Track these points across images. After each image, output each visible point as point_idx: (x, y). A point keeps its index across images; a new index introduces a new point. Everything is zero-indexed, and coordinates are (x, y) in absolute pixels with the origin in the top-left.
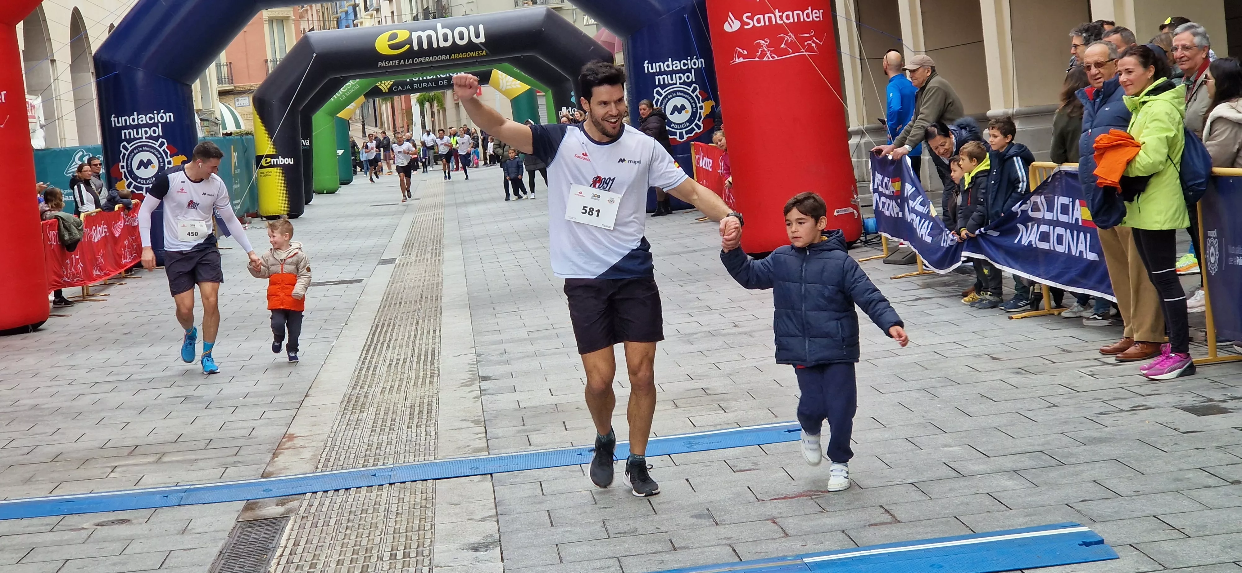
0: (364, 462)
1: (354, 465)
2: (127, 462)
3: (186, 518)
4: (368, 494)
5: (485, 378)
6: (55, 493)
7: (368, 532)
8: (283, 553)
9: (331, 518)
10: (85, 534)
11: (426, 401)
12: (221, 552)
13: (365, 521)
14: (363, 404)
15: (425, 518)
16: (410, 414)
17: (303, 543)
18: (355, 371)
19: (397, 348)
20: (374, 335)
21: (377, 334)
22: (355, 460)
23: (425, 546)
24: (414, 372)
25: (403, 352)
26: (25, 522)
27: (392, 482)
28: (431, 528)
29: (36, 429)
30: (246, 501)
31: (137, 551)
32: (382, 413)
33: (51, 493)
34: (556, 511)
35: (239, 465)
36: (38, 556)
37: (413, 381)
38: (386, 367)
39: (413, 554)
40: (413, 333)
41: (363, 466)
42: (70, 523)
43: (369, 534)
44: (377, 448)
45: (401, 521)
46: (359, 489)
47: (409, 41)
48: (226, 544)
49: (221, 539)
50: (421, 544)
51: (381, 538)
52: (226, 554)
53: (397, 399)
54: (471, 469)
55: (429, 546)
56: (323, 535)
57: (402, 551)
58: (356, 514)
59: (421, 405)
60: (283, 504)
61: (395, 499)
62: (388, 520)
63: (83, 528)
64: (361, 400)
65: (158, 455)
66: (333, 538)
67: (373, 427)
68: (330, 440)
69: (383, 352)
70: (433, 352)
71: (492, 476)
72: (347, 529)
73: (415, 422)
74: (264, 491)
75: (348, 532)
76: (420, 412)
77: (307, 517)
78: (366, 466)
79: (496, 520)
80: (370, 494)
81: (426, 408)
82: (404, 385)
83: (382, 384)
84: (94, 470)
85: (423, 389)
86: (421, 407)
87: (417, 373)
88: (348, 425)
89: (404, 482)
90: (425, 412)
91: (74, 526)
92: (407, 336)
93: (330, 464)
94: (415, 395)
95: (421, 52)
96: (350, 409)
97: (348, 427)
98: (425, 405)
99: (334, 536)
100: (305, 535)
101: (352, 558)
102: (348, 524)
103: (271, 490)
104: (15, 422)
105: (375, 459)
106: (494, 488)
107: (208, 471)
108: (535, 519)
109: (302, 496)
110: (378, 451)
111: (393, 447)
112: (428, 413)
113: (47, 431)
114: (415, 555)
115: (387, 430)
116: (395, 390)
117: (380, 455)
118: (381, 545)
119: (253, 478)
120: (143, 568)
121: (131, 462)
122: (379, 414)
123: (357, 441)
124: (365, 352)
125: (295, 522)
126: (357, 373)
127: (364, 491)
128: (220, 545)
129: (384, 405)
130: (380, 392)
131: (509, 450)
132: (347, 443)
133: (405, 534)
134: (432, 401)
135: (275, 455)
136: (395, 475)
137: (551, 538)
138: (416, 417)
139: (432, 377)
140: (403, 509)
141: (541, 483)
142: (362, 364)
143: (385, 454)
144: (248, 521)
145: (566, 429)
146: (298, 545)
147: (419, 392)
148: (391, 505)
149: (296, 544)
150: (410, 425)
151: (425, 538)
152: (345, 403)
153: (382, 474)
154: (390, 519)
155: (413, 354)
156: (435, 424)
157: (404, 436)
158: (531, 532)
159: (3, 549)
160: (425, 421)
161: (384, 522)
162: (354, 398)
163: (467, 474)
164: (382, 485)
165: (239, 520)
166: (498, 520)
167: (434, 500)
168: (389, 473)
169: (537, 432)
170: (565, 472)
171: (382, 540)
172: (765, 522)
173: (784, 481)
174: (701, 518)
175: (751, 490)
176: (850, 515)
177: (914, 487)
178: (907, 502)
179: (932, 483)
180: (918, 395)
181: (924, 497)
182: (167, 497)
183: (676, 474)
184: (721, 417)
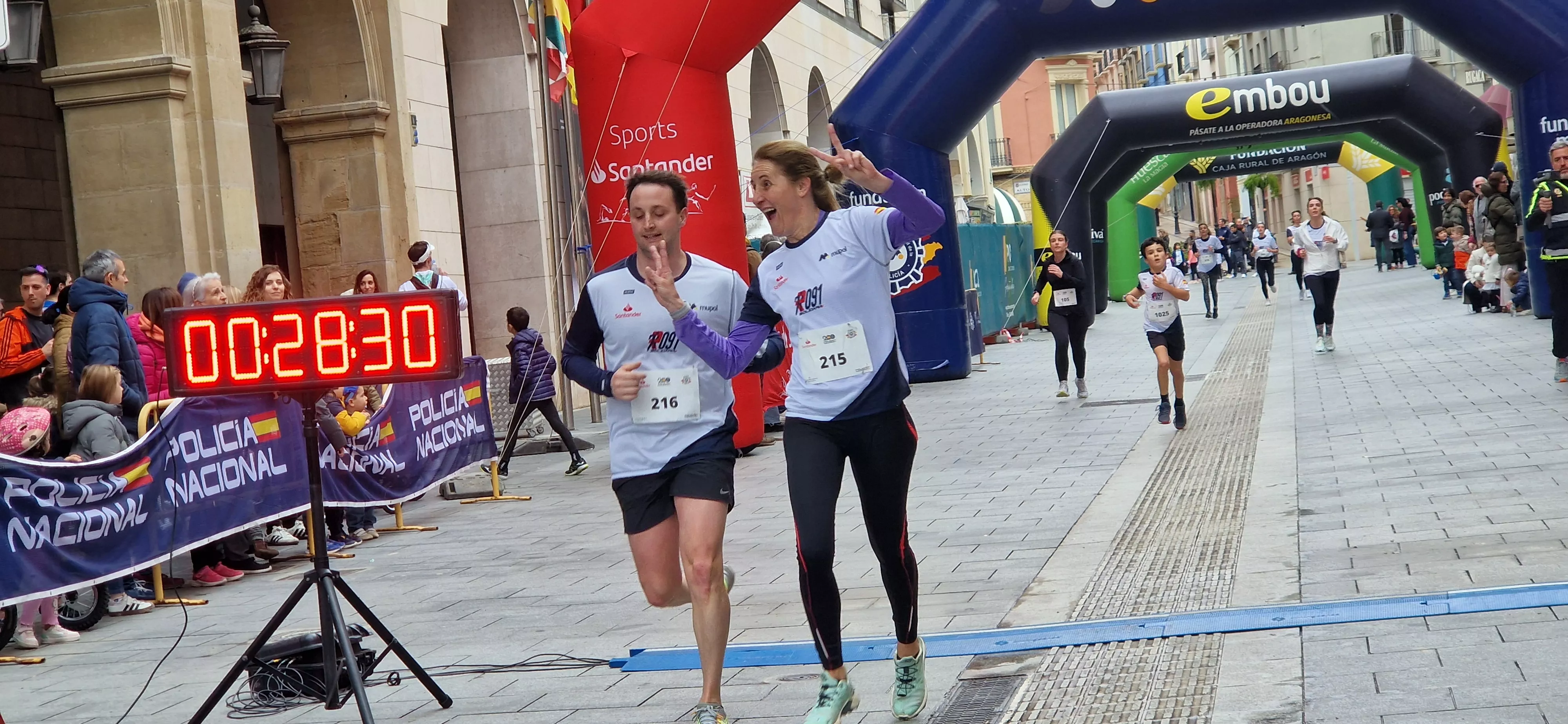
0: (1133, 611)
1: (1119, 614)
4: (1132, 650)
5: (1304, 512)
7: (1126, 695)
8: (1011, 718)
9: (1080, 677)
10: (765, 689)
11: (1224, 539)
12: (932, 716)
14: (1142, 542)
15: (1205, 680)
16: (1201, 554)
17: (1039, 706)
18: (1136, 503)
19: (1195, 477)
20: (1166, 462)
21: (1170, 461)
22: (1121, 609)
23: (1200, 714)
24: (1213, 504)
25: (1202, 481)
26: (693, 674)
27: (1165, 635)
28: (1211, 693)
30: (972, 656)
32: (1164, 553)
34: (1384, 674)
35: (971, 613)
37: (1210, 516)
38: (1176, 499)
40: (1217, 460)
41: (1131, 615)
42: (748, 677)
43: (1127, 698)
44: (1152, 595)
45: (1173, 682)
46: (1121, 643)
47: (1230, 102)
50: (1195, 711)
51: (1142, 703)
52: (939, 718)
53: (1186, 537)
54: (1274, 619)
55: (1204, 714)
56: (1067, 698)
57: (1169, 720)
58: (1114, 673)
60: (1019, 660)
61: (1168, 656)
62: (1155, 680)
63: (763, 683)
64: (1139, 537)
65: (870, 601)
66: (1079, 703)
67: (1150, 570)
68: (1092, 584)
69: (1176, 482)
70: (1241, 481)
71: (1301, 630)
72: (1098, 691)
73: (1207, 563)
74: (997, 643)
75: (1100, 695)
77: (1049, 675)
78: (1135, 615)
79: (1300, 683)
80: (1135, 649)
81: (1223, 547)
82: (1197, 520)
83: (1168, 519)
85: (1222, 525)
86: (1217, 545)
87: (1217, 505)
88: (1117, 567)
89: (1182, 636)
90: (1221, 552)
91: (753, 680)
92: (1209, 463)
93: (1088, 613)
94: (1210, 531)
95: (1246, 116)
96: (1123, 548)
97: (1118, 569)
98: (1223, 543)
99: (1081, 700)
100: (1043, 696)
102: (1101, 686)
103: (1006, 643)
105: (1147, 607)
106: (1302, 644)
107: (931, 619)
108: (1355, 684)
109: (1046, 651)
110: (1152, 599)
111: (1173, 593)
112: (1225, 552)
115: (1168, 572)
116: (1185, 525)
117: (1154, 603)
119: (987, 627)
122: (1160, 554)
123: (1126, 587)
124: (1151, 482)
125: (1033, 682)
126: (1138, 506)
127: (1127, 645)
129: (1168, 544)
130: (1164, 528)
131: (1327, 597)
132: (1114, 588)
133: (1175, 698)
134: (1232, 538)
135: (1018, 602)
136: (1170, 627)
137: (1373, 707)
138: (1208, 558)
139: (1236, 509)
140: (1176, 669)
141: (1367, 638)
142: (1146, 496)
143: (1161, 602)
144: (972, 679)
145: (1409, 573)
146: (1033, 709)
147: (1216, 529)
148: (1160, 663)
149: (1030, 708)
150: (1199, 567)
151: (1200, 704)
152: (1118, 540)
153: (1155, 624)
154: (1158, 679)
155: (1214, 484)
156: (1233, 565)
157: (1190, 580)
158: (1347, 699)
159: (662, 704)
160: (1219, 563)
161: (1148, 683)
162: (1130, 536)
163: (1268, 627)
164: (1152, 639)
165: (962, 678)
166: (1303, 683)
167: (1219, 658)
168: (1164, 623)
169: (1369, 576)
170: (1402, 626)
171: (1144, 705)
182: (872, 648)
183: (1558, 630)
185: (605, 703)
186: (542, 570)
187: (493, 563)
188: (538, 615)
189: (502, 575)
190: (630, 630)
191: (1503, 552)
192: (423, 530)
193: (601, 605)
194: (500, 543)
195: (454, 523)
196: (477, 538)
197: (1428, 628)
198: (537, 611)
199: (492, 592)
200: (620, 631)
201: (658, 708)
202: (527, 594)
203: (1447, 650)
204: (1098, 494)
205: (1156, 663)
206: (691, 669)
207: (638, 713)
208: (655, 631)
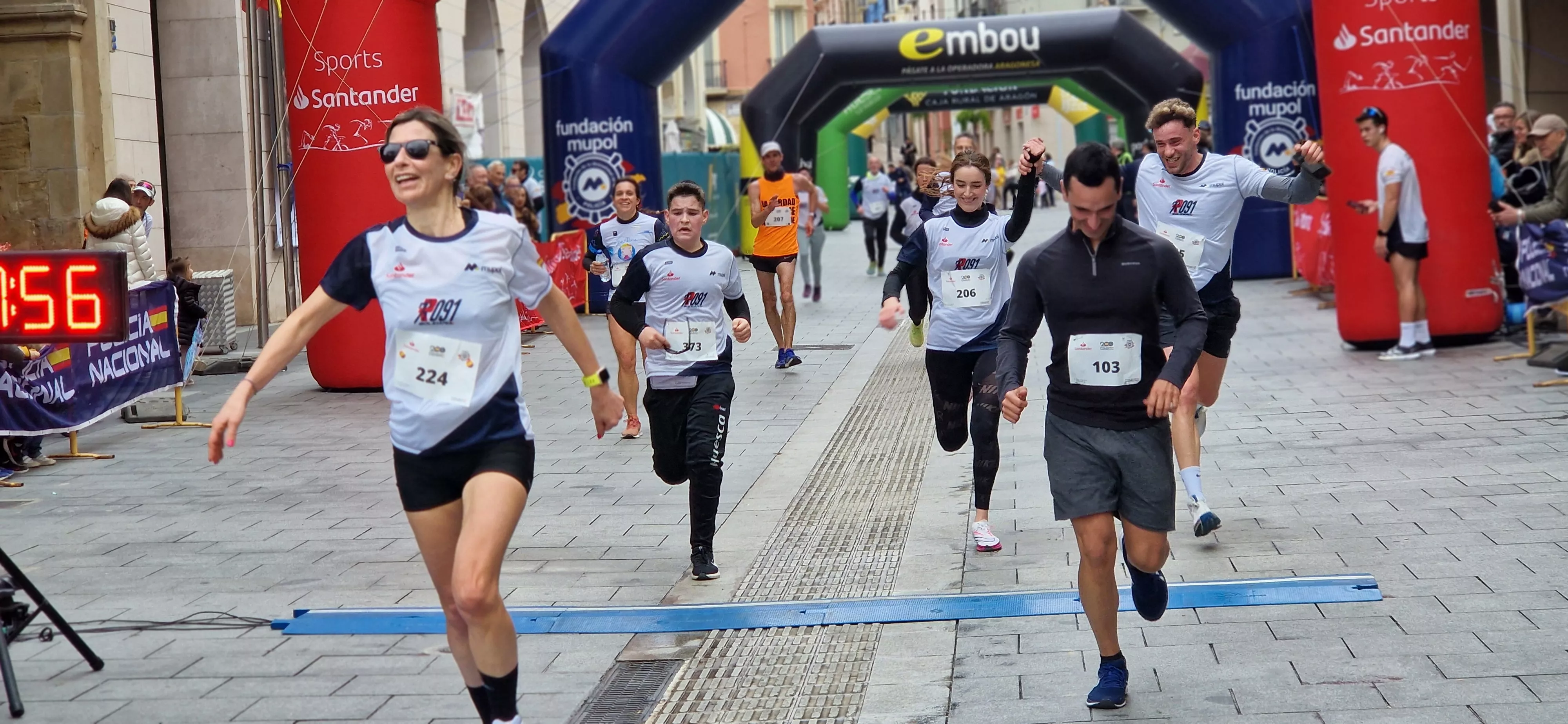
0: (797, 593)
1: (782, 595)
3: (554, 650)
4: (791, 638)
6: (402, 604)
7: (778, 688)
8: (664, 708)
9: (735, 666)
10: (423, 662)
11: (896, 514)
12: (585, 701)
13: (778, 674)
14: (815, 512)
15: (857, 676)
16: (872, 531)
17: (692, 697)
18: (814, 467)
19: (876, 440)
20: (850, 420)
21: (854, 420)
22: (785, 590)
23: (847, 715)
24: (890, 473)
25: (882, 446)
26: (355, 639)
27: (824, 623)
28: (862, 691)
30: (633, 634)
32: (835, 527)
33: (397, 603)
34: (1030, 677)
35: (638, 584)
36: (357, 687)
37: (885, 486)
38: (855, 464)
40: (901, 422)
41: (793, 599)
42: (408, 646)
43: (779, 693)
44: (818, 574)
45: (826, 677)
46: (781, 630)
47: (942, 43)
48: (595, 691)
49: (589, 684)
50: (843, 711)
51: (793, 699)
52: (592, 705)
53: (859, 510)
54: (932, 611)
55: (852, 716)
56: (721, 689)
57: (817, 720)
58: (769, 663)
59: (889, 519)
60: (679, 642)
61: (825, 646)
62: (809, 674)
63: (423, 654)
64: (813, 507)
65: (539, 564)
66: (732, 694)
67: (819, 546)
68: (759, 560)
69: (857, 444)
70: (922, 447)
71: (957, 623)
72: (752, 683)
73: (876, 541)
74: (658, 622)
75: (754, 687)
77: (706, 662)
78: (798, 599)
79: (949, 684)
80: (794, 636)
81: (894, 523)
82: (873, 491)
83: (844, 488)
85: (896, 498)
86: (889, 521)
87: (894, 475)
88: (788, 540)
89: (842, 624)
90: (892, 529)
91: (413, 650)
92: (892, 424)
93: (753, 592)
94: (884, 505)
95: (957, 58)
96: (796, 518)
97: (788, 543)
98: (895, 519)
99: (734, 692)
100: (698, 686)
102: (756, 677)
105: (812, 589)
106: (956, 639)
107: (596, 589)
108: (1000, 688)
109: (706, 633)
110: (817, 579)
111: (838, 575)
112: (895, 531)
115: (837, 550)
116: (860, 496)
117: (818, 585)
118: (791, 709)
119: (649, 603)
122: (832, 528)
123: (794, 564)
124: (833, 442)
125: (689, 668)
126: (816, 470)
127: (786, 632)
128: (588, 690)
129: (840, 517)
130: (839, 498)
131: (989, 589)
132: (781, 565)
133: (825, 696)
134: (904, 515)
136: (831, 614)
138: (878, 535)
139: (912, 480)
140: (831, 662)
141: (1019, 636)
142: (826, 458)
143: (826, 584)
144: (629, 662)
145: (1068, 565)
146: (686, 700)
147: (889, 503)
148: (817, 654)
149: (684, 698)
150: (868, 546)
151: (849, 704)
152: (791, 510)
153: (815, 611)
154: (812, 673)
155: (894, 450)
156: (901, 545)
157: (857, 560)
158: (991, 705)
159: (320, 674)
160: (888, 542)
161: (802, 676)
162: (804, 505)
163: (926, 619)
164: (812, 626)
165: (620, 659)
166: (951, 685)
167: (874, 652)
168: (825, 611)
169: (1030, 565)
170: (1054, 623)
171: (795, 701)
172: (1304, 715)
173: (1340, 659)
174: (1219, 702)
175: (1294, 669)
176: (1423, 716)
177: (1519, 682)
178: (1506, 704)
179: (1544, 679)
180: (1545, 551)
181: (1531, 698)
182: (535, 620)
183: (1198, 636)
184: (1272, 560)
185: (261, 671)
186: (216, 511)
187: (167, 500)
188: (205, 564)
189: (174, 515)
190: (298, 586)
192: (98, 458)
193: (272, 555)
194: (175, 476)
195: (132, 451)
196: (152, 469)
197: (1077, 626)
198: (205, 559)
199: (162, 535)
200: (287, 587)
201: (315, 679)
202: (197, 539)
204: (779, 454)
205: (812, 654)
206: (353, 634)
207: (293, 683)
208: (323, 588)
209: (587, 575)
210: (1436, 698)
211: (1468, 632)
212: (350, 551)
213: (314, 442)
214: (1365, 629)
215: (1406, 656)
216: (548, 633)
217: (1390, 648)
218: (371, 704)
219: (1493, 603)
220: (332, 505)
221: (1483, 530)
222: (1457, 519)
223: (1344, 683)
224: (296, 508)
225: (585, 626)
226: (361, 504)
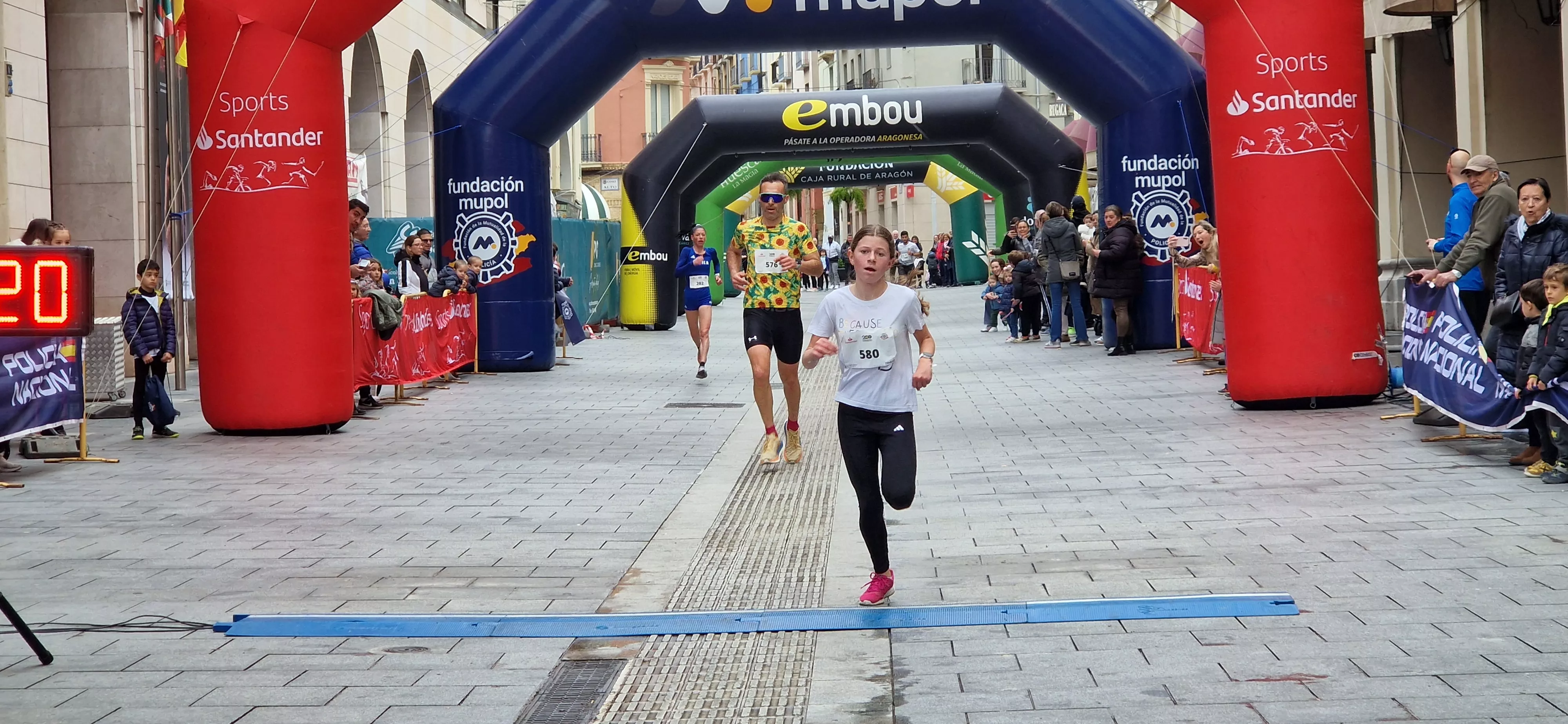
0: (727, 606)
1: (714, 608)
2: (430, 584)
3: (498, 651)
4: (729, 642)
6: (339, 611)
7: (725, 683)
8: (615, 699)
9: (679, 664)
10: (371, 660)
11: (813, 543)
12: (537, 693)
13: (722, 671)
14: (732, 542)
15: (800, 673)
16: (791, 557)
17: (641, 689)
18: (725, 504)
19: (782, 483)
20: (753, 466)
22: (717, 603)
23: (796, 704)
24: (800, 511)
25: (789, 487)
26: (299, 641)
27: (760, 630)
28: (806, 685)
29: (324, 540)
30: (574, 639)
31: (433, 683)
32: (755, 554)
33: (334, 611)
34: (968, 675)
35: (571, 597)
36: (310, 679)
37: (798, 521)
38: (765, 502)
39: (780, 712)
41: (726, 609)
42: (353, 647)
43: (726, 686)
44: (745, 591)
45: (769, 674)
46: (718, 635)
47: (826, 115)
48: (545, 684)
49: (538, 678)
50: (791, 702)
51: (741, 692)
52: (544, 696)
53: (776, 539)
55: (800, 704)
56: (668, 683)
57: (766, 707)
58: (712, 662)
59: (807, 547)
60: (620, 645)
61: (763, 650)
62: (752, 671)
63: (369, 653)
64: (730, 537)
65: (469, 580)
66: (680, 688)
67: (742, 568)
68: (686, 577)
69: (763, 487)
70: (828, 490)
71: (889, 631)
72: (698, 678)
73: (798, 565)
74: (598, 628)
75: (700, 682)
76: (805, 555)
77: (649, 661)
78: (731, 609)
79: (890, 680)
80: (731, 641)
81: (812, 551)
82: (786, 525)
83: (758, 521)
84: (390, 590)
85: (810, 531)
86: (807, 549)
87: (805, 511)
88: (710, 563)
89: (777, 632)
90: (811, 555)
91: (358, 650)
93: (684, 605)
94: (799, 536)
95: (840, 130)
96: (715, 546)
97: (711, 566)
98: (812, 547)
100: (645, 680)
101: (702, 711)
102: (701, 673)
103: (607, 628)
104: (298, 530)
105: (741, 602)
106: (891, 644)
107: (529, 601)
108: (941, 683)
109: (646, 638)
110: (746, 595)
112: (814, 556)
113: (337, 542)
114: (783, 713)
115: (760, 572)
116: (775, 528)
117: (748, 599)
118: (740, 699)
119: (585, 612)
120: (439, 703)
121: (436, 584)
122: (752, 554)
123: (720, 583)
124: (739, 485)
125: (634, 666)
126: (727, 507)
127: (723, 638)
128: (538, 684)
129: (758, 545)
130: (754, 529)
131: (914, 603)
132: (708, 583)
133: (772, 689)
134: (821, 544)
135: (615, 590)
136: (765, 622)
137: (959, 705)
138: (798, 561)
139: (824, 516)
140: (771, 661)
141: (952, 642)
142: (735, 498)
143: (755, 599)
144: (575, 660)
145: (990, 584)
146: (636, 692)
147: (805, 533)
148: (756, 656)
149: (633, 690)
150: (790, 568)
151: (796, 695)
152: (709, 538)
153: (749, 620)
154: (755, 671)
155: (801, 491)
156: (822, 569)
158: (934, 698)
159: (269, 669)
160: (809, 566)
161: (746, 674)
162: (721, 535)
164: (748, 633)
165: (564, 659)
166: (893, 680)
167: (813, 654)
168: (759, 619)
169: (953, 585)
170: (984, 632)
171: (742, 694)
172: (1238, 706)
173: (1267, 661)
174: (1154, 695)
175: (1222, 668)
176: (1352, 707)
177: (1439, 680)
178: (1429, 697)
179: (1462, 677)
180: (1450, 575)
181: (1451, 693)
182: (476, 625)
183: (1127, 642)
184: (1189, 582)
185: (210, 666)
186: (135, 534)
187: (82, 524)
188: (134, 577)
189: (92, 537)
190: (232, 597)
191: (1076, 568)
192: (8, 487)
193: (200, 570)
194: (88, 504)
195: (38, 482)
196: (63, 498)
197: (1008, 635)
198: (133, 574)
199: (84, 553)
200: (221, 597)
201: (265, 673)
202: (120, 557)
203: (1026, 656)
204: (686, 494)
206: (296, 637)
207: (245, 677)
208: (257, 598)
209: (519, 590)
210: (1362, 693)
211: (1385, 640)
212: (277, 568)
213: (220, 477)
214: (1286, 638)
215: (1328, 659)
216: (490, 636)
217: (1312, 652)
218: (326, 694)
219: (1405, 618)
220: (251, 530)
221: (1387, 559)
222: (1362, 549)
223: (1272, 680)
224: (215, 532)
225: (527, 629)
226: (280, 529)
